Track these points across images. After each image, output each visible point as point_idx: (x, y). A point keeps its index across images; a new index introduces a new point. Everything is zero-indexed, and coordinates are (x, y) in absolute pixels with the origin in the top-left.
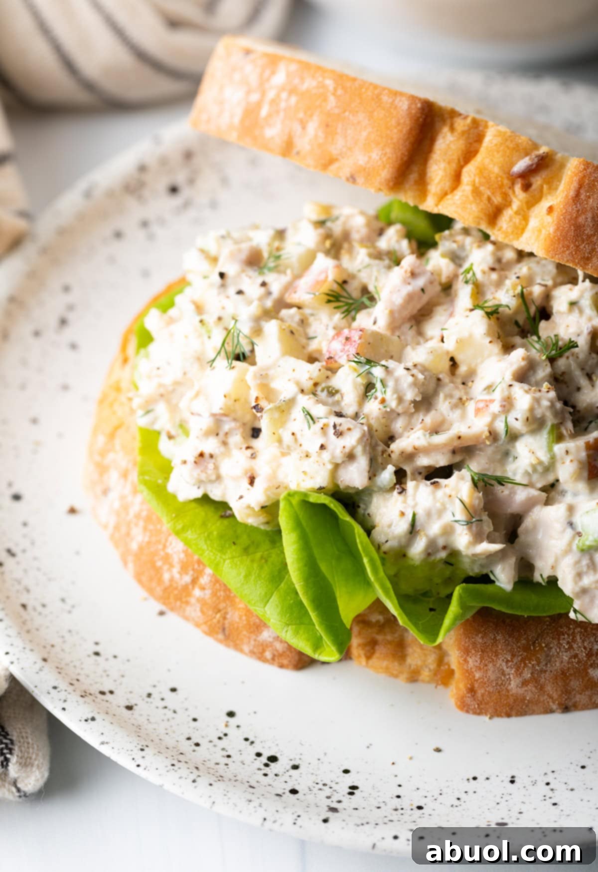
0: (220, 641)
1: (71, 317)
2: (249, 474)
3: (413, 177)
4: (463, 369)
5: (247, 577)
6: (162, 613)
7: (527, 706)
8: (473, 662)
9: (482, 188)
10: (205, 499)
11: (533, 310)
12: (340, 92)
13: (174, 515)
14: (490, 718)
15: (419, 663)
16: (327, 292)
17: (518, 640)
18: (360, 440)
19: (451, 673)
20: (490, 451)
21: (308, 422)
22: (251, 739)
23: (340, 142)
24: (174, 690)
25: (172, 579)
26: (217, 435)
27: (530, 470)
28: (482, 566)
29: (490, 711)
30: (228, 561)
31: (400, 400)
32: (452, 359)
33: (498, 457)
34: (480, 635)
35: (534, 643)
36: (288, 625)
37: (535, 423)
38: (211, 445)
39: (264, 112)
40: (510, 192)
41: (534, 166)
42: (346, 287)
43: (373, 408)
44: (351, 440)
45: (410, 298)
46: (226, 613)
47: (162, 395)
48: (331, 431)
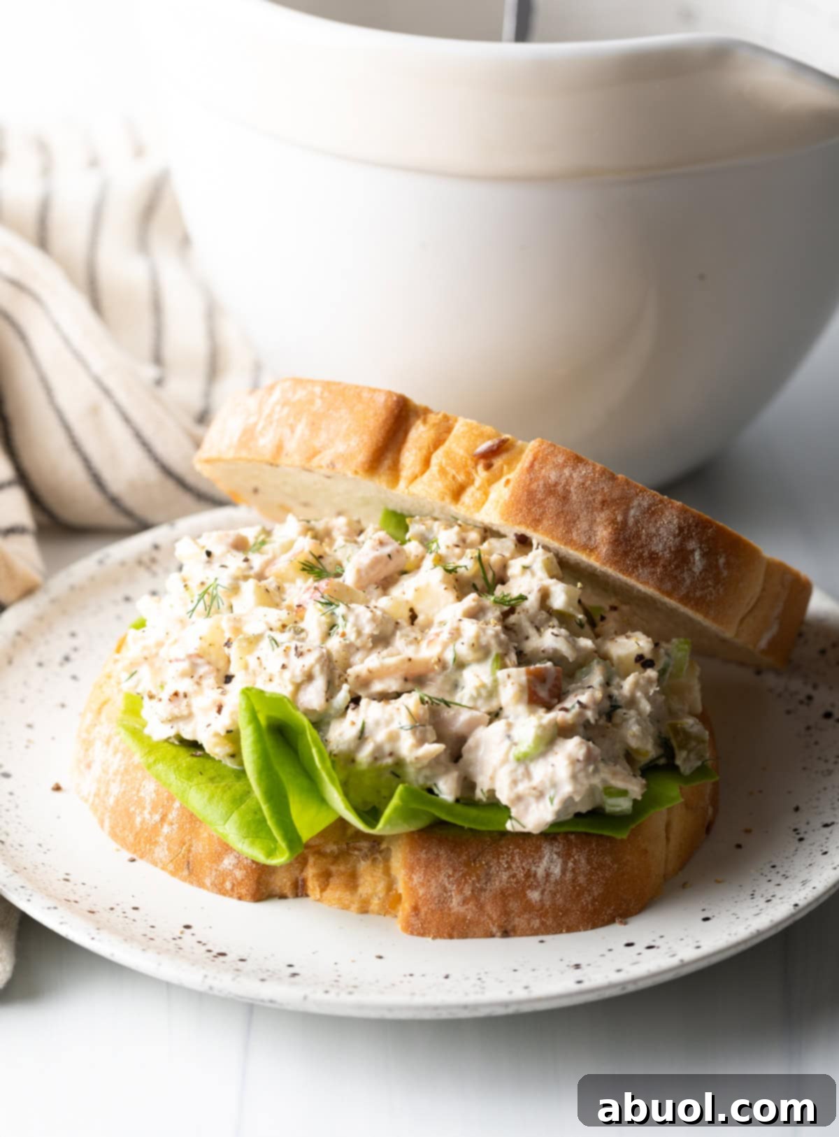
0: (184, 880)
1: (73, 656)
2: (217, 703)
3: (387, 463)
4: (421, 619)
5: (211, 798)
6: (133, 860)
7: (468, 927)
8: (417, 878)
9: (448, 469)
10: (179, 740)
11: (490, 576)
12: (326, 394)
13: (147, 750)
14: (434, 938)
15: (370, 891)
16: (302, 560)
17: (459, 856)
18: (319, 660)
19: (399, 898)
20: (440, 679)
21: (272, 645)
22: (204, 941)
23: (323, 436)
24: (136, 908)
25: (143, 822)
26: (192, 677)
27: (475, 693)
28: (427, 778)
29: (433, 930)
30: (193, 788)
31: (359, 633)
32: (412, 610)
33: (447, 687)
34: (424, 851)
35: (474, 861)
36: (245, 838)
37: (482, 651)
38: (185, 685)
39: (259, 427)
40: (473, 471)
41: (495, 447)
42: (322, 561)
43: (335, 643)
44: (310, 660)
45: (376, 561)
46: (191, 846)
47: (146, 659)
48: (293, 652)
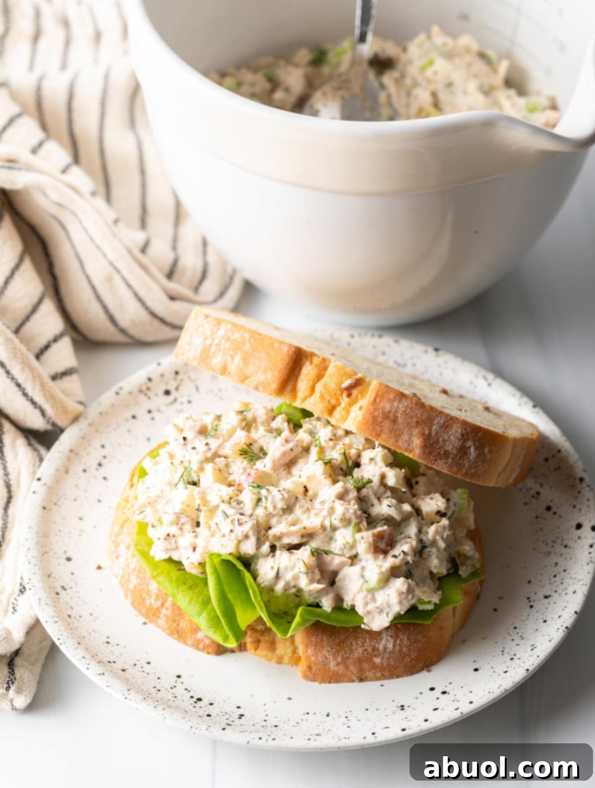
0: (176, 639)
1: (104, 462)
2: (193, 546)
3: (289, 388)
4: (310, 493)
5: (190, 602)
6: (145, 623)
7: (340, 677)
8: (310, 651)
9: (326, 396)
10: (170, 560)
11: (350, 463)
12: (252, 341)
13: (152, 568)
14: (320, 683)
15: (283, 653)
16: (240, 449)
17: (334, 640)
18: (252, 528)
19: (299, 659)
20: (322, 536)
21: (224, 517)
22: (189, 689)
23: (251, 367)
24: (148, 663)
25: (151, 604)
26: (177, 524)
27: (342, 547)
28: (315, 598)
29: (320, 679)
30: (180, 593)
31: (275, 507)
32: (305, 487)
33: (327, 540)
34: (314, 637)
35: (343, 642)
36: (211, 628)
37: (346, 522)
38: (174, 530)
39: (213, 349)
40: (340, 398)
41: (353, 384)
42: (251, 447)
43: (260, 512)
44: (247, 527)
45: (284, 454)
46: (179, 623)
47: (149, 503)
48: (236, 522)
